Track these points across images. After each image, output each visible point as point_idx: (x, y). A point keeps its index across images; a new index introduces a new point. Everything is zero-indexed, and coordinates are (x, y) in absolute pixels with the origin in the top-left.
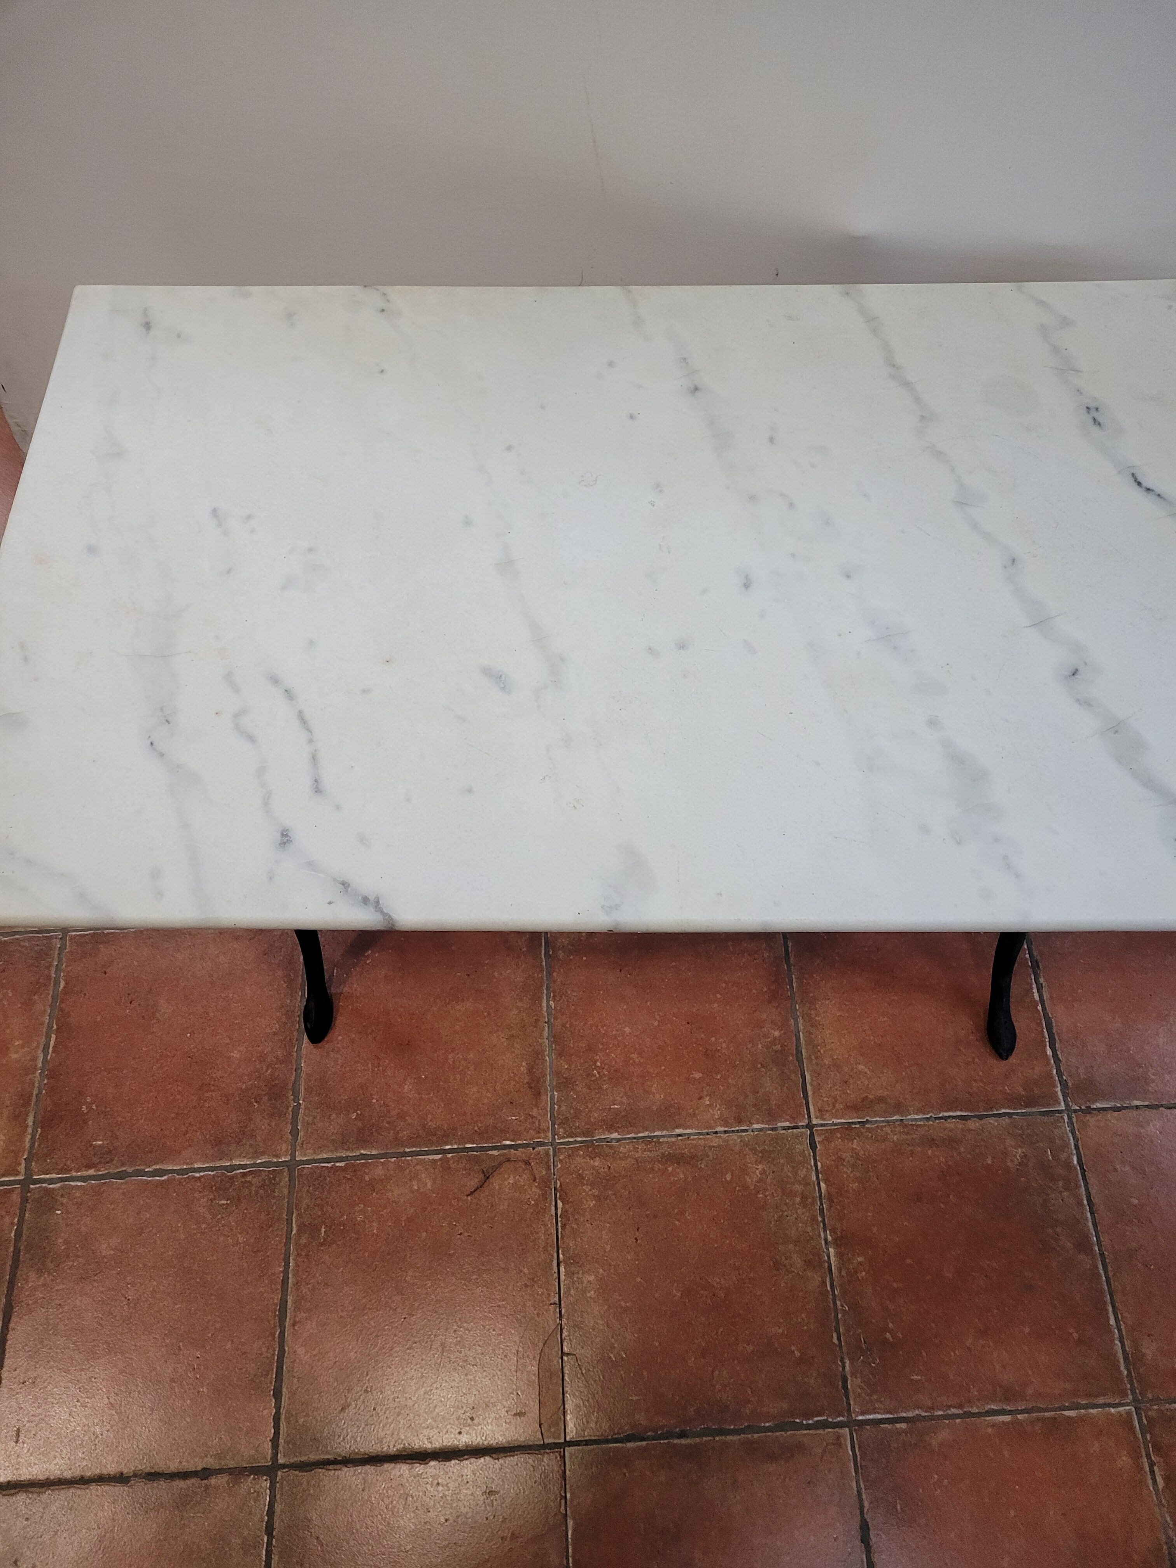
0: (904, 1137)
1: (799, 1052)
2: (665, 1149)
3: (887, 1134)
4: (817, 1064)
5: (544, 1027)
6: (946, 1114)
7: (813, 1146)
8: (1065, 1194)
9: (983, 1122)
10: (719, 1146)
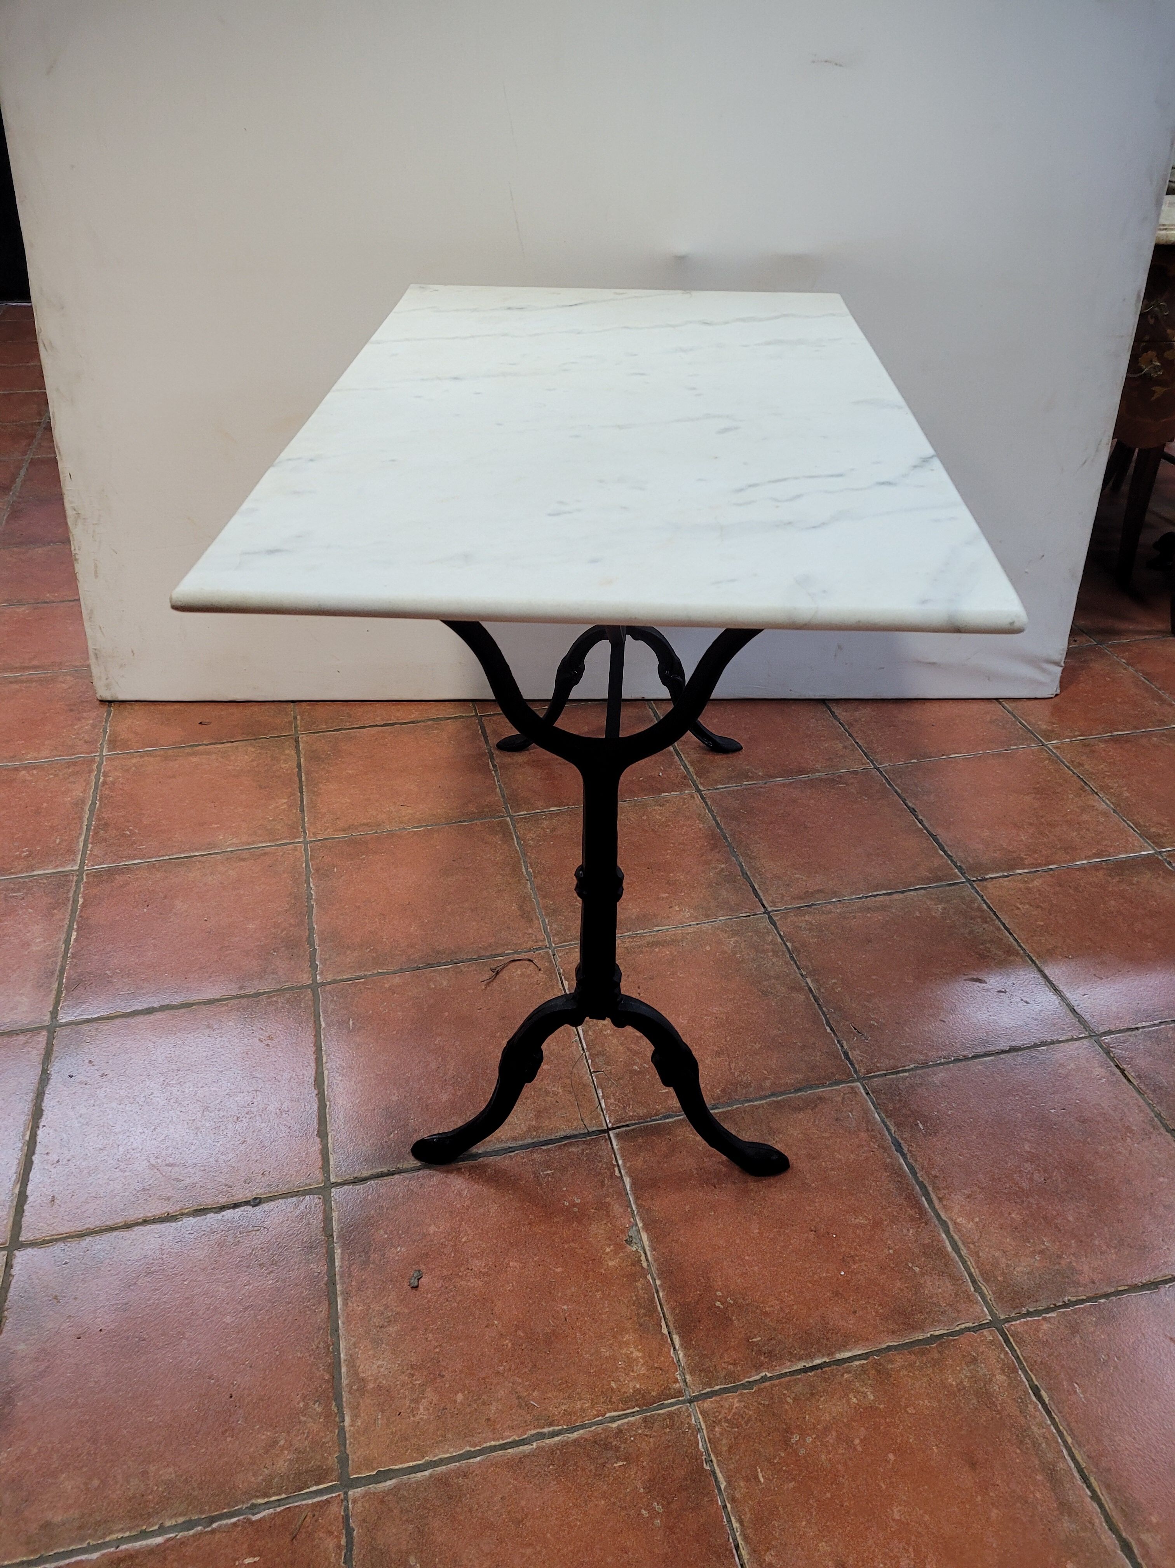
0: (844, 909)
1: (744, 873)
2: (650, 939)
3: (830, 909)
4: (761, 878)
5: (526, 884)
6: (875, 893)
7: (774, 924)
8: (985, 926)
9: (905, 894)
10: (694, 932)
